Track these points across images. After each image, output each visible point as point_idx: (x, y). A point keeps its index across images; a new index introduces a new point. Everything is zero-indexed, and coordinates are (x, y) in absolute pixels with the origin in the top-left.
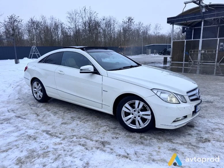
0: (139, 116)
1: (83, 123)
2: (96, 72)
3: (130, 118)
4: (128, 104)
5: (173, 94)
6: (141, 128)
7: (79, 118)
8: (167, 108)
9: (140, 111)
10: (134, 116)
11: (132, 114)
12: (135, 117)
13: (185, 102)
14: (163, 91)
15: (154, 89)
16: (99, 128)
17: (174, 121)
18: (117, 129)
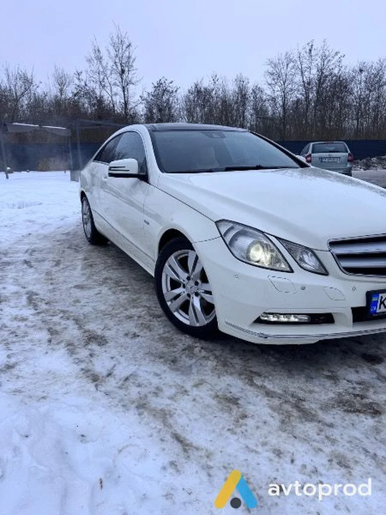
0: (197, 294)
1: (110, 293)
2: (143, 176)
3: (178, 296)
4: (176, 258)
6: (198, 325)
7: (117, 283)
8: (237, 276)
9: (199, 281)
10: (186, 293)
11: (184, 286)
12: (189, 295)
13: (324, 272)
14: (245, 230)
15: (222, 223)
17: (259, 321)
18: (159, 319)
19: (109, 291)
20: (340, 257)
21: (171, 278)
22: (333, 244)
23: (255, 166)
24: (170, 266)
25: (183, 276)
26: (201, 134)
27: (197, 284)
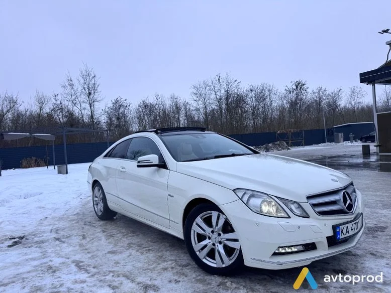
0: (220, 243)
1: (139, 254)
2: (162, 165)
3: (206, 246)
4: (201, 218)
5: (272, 198)
6: (224, 266)
8: (257, 224)
9: (221, 233)
10: (211, 243)
11: (209, 238)
12: (214, 245)
13: (306, 216)
14: (254, 194)
15: (238, 190)
16: (159, 264)
18: (188, 268)
19: (137, 253)
20: (315, 206)
21: (197, 233)
22: (309, 198)
23: (231, 154)
24: (197, 224)
25: (208, 230)
26: (191, 136)
27: (219, 235)
